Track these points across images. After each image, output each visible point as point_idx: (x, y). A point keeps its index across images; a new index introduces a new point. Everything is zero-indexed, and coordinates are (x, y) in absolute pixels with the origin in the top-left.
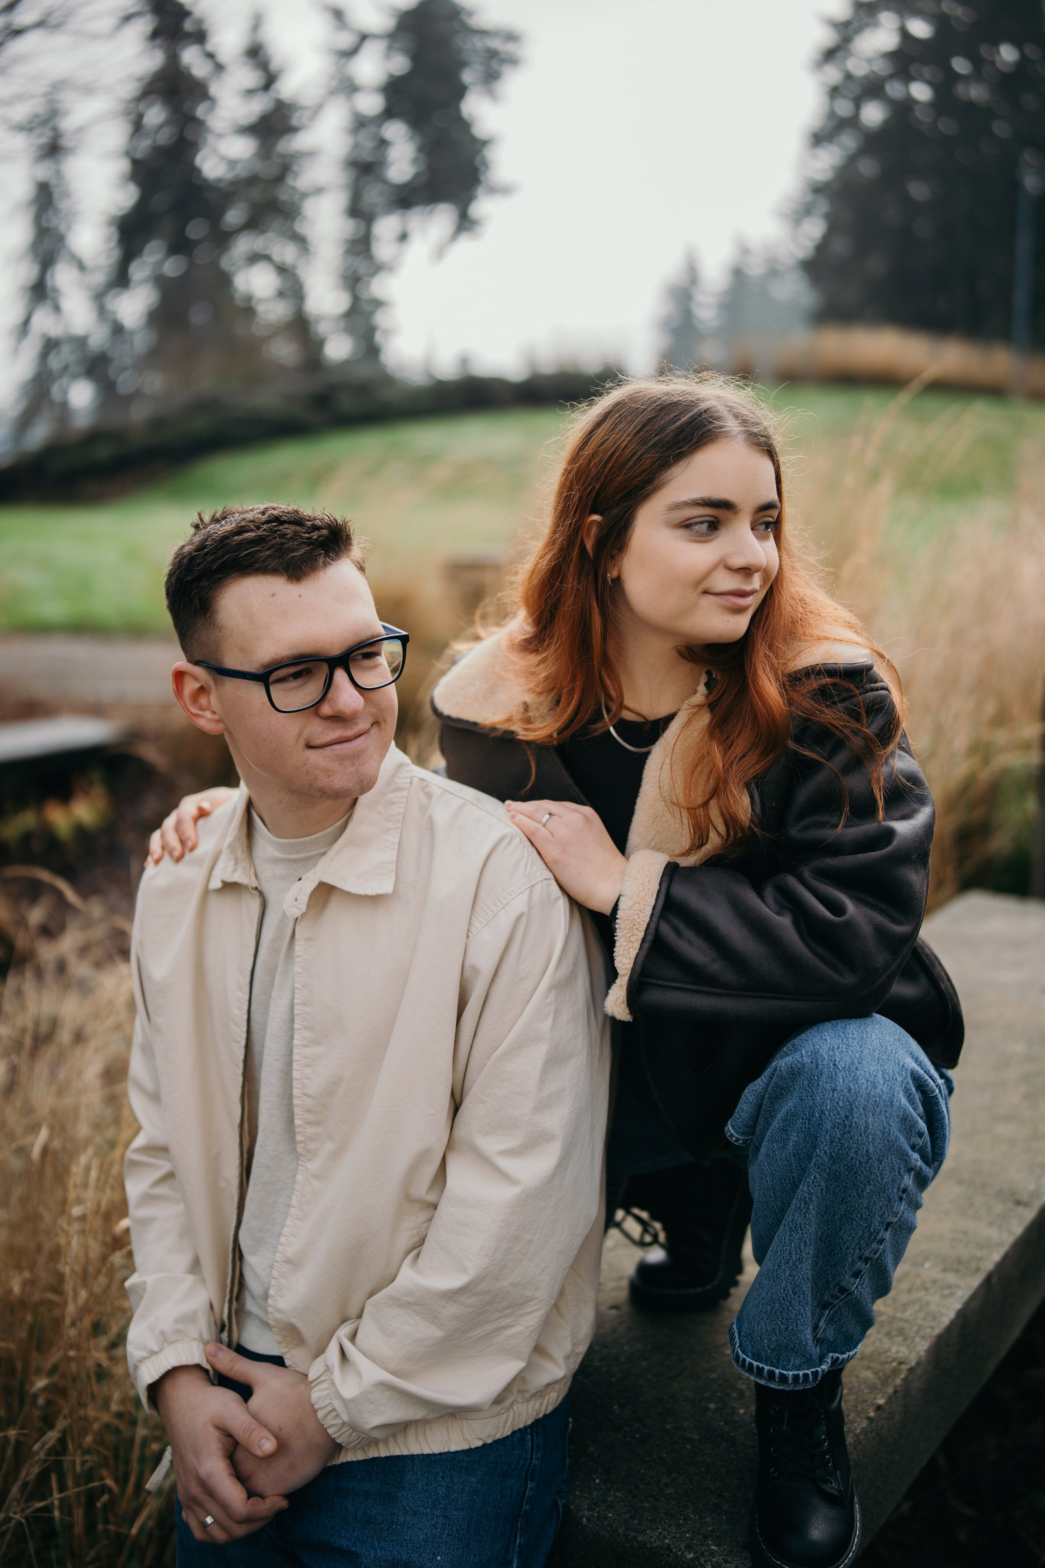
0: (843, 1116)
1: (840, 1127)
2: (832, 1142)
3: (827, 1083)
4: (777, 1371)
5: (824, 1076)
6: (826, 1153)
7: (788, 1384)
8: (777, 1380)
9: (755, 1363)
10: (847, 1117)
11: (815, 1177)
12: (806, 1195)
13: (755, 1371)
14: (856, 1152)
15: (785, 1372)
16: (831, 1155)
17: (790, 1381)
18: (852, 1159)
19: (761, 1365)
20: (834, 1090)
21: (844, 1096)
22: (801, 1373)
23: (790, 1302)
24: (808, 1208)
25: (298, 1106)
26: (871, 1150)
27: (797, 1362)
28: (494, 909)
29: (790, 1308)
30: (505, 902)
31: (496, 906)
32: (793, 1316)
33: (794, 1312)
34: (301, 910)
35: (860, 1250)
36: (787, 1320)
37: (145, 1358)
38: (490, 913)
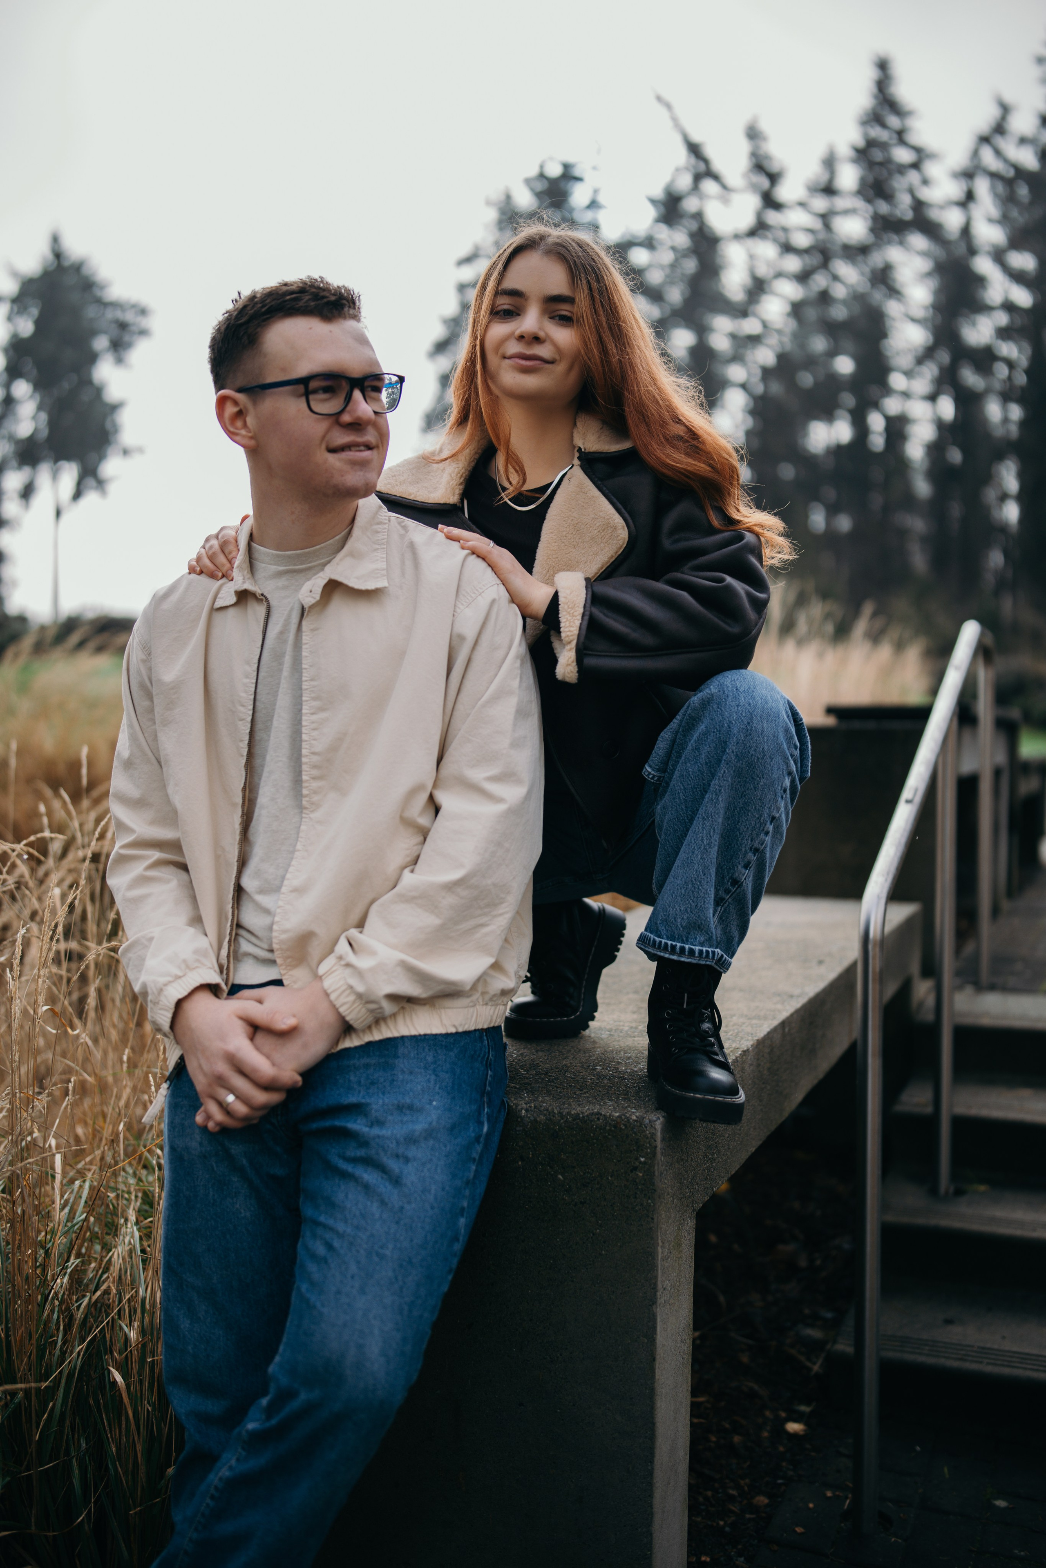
0: (746, 723)
1: (744, 731)
2: (738, 743)
3: (732, 701)
4: (687, 947)
5: (730, 698)
6: (733, 752)
7: (694, 956)
8: (687, 953)
9: (669, 943)
10: (748, 723)
11: (724, 772)
12: (717, 787)
13: (669, 948)
14: (755, 750)
15: (693, 947)
16: (737, 754)
17: (697, 955)
18: (752, 756)
19: (674, 943)
20: (738, 706)
21: (746, 709)
22: (704, 949)
23: (700, 882)
24: (718, 799)
25: (306, 763)
26: (766, 748)
27: (702, 939)
28: (473, 595)
29: (700, 887)
30: (481, 591)
31: (474, 593)
32: (702, 894)
33: (703, 891)
34: (315, 598)
35: (752, 841)
36: (697, 897)
37: (170, 982)
38: (470, 598)
